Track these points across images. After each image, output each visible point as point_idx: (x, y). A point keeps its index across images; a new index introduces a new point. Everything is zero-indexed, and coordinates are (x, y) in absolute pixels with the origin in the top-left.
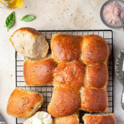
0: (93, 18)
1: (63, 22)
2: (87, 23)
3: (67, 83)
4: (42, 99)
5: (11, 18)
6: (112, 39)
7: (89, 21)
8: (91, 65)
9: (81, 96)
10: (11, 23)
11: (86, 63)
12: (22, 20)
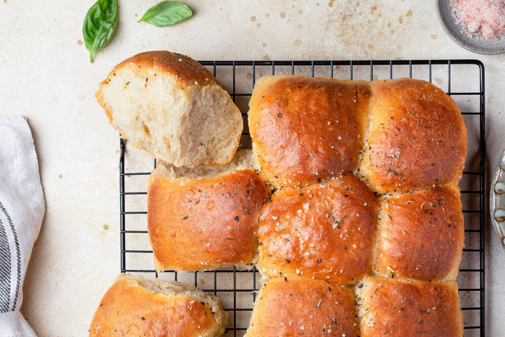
0: (410, 13)
1: (300, 27)
2: (387, 31)
3: (309, 264)
4: (218, 320)
5: (104, 12)
6: (482, 94)
7: (396, 24)
8: (397, 196)
9: (362, 312)
10: (104, 30)
11: (379, 188)
12: (146, 19)
